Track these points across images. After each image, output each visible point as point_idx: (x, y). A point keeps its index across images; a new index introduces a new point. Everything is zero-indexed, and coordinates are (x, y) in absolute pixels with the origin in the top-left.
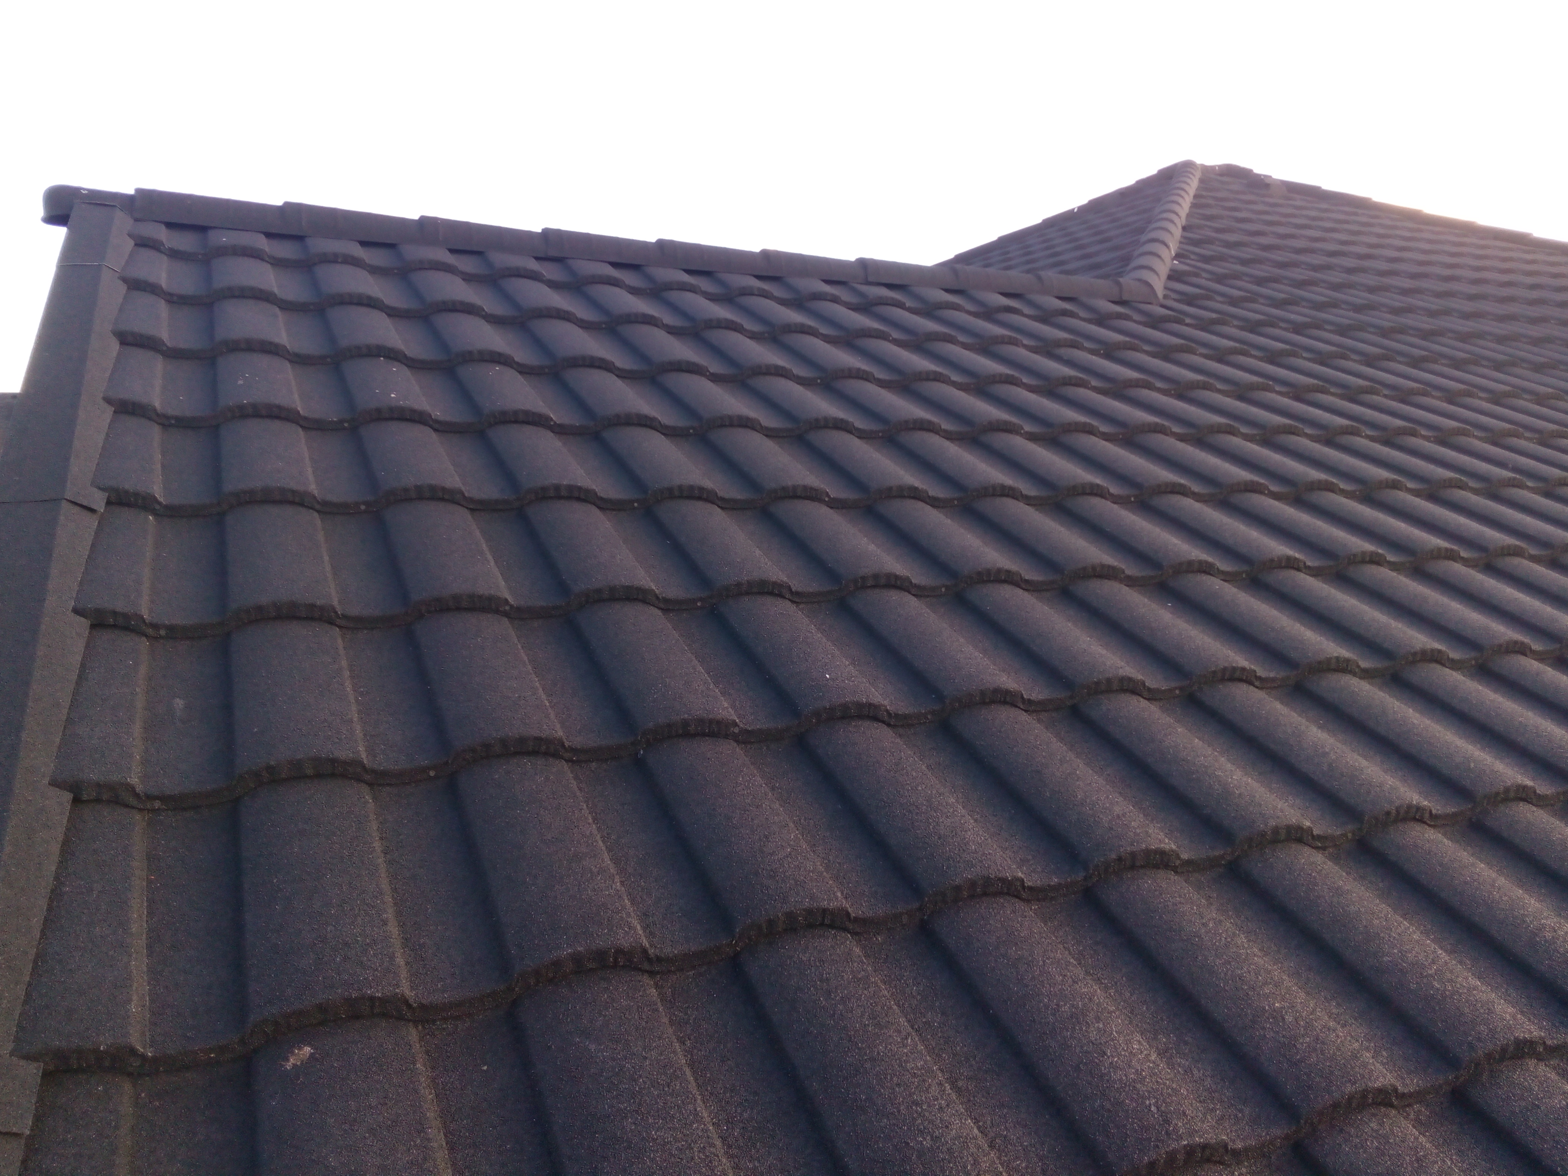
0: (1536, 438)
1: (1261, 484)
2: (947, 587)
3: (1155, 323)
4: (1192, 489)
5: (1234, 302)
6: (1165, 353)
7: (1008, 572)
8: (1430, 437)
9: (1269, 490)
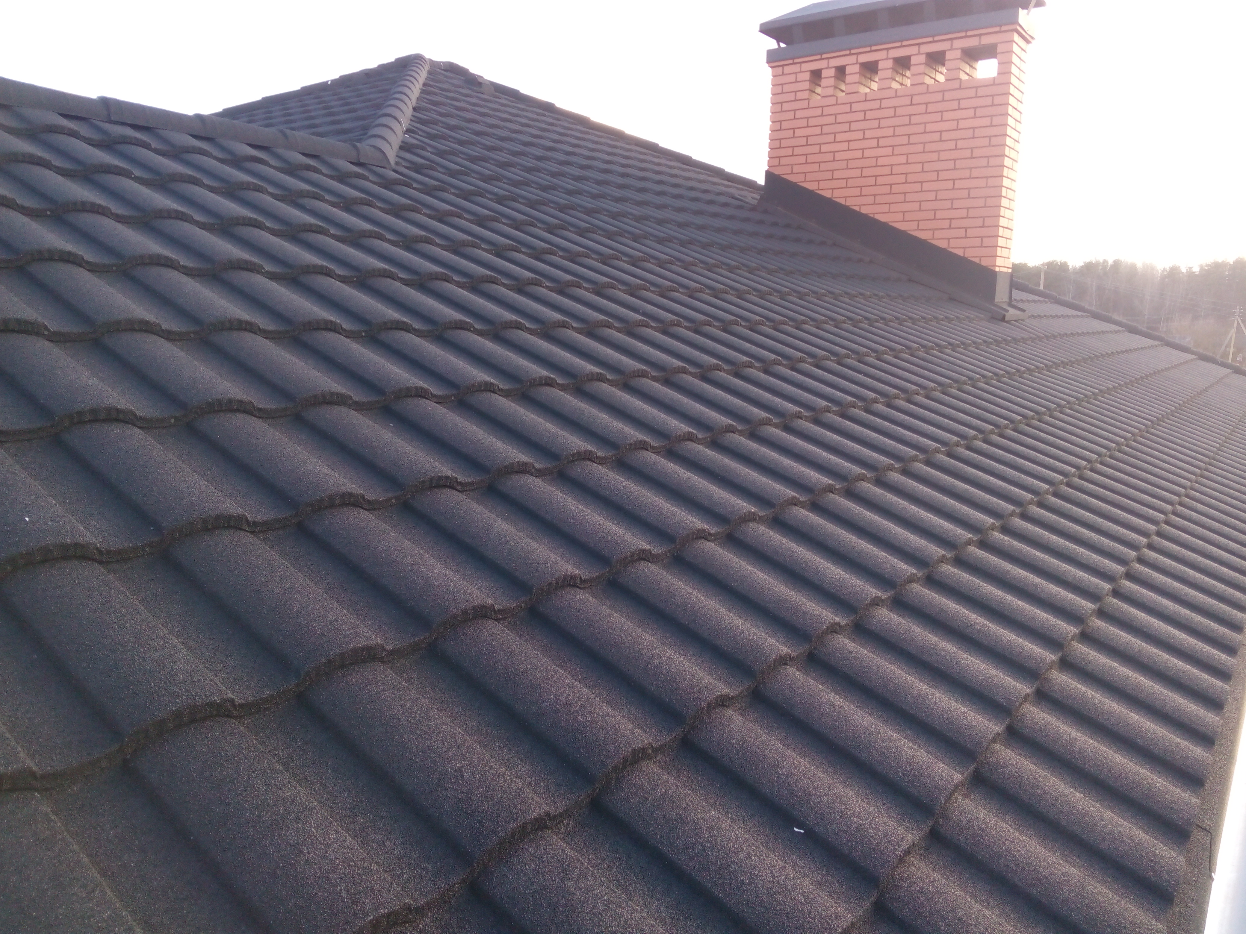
0: (658, 292)
1: (467, 323)
2: (176, 418)
3: (388, 184)
4: (413, 326)
5: (453, 174)
6: (396, 211)
7: (240, 402)
8: (589, 289)
9: (474, 327)
